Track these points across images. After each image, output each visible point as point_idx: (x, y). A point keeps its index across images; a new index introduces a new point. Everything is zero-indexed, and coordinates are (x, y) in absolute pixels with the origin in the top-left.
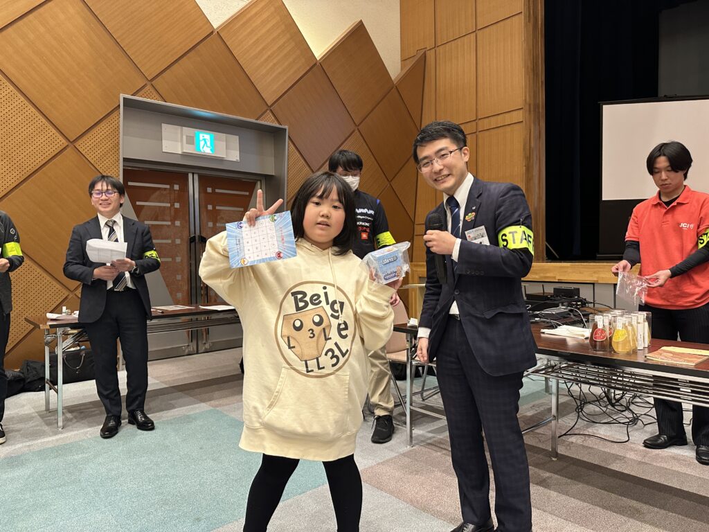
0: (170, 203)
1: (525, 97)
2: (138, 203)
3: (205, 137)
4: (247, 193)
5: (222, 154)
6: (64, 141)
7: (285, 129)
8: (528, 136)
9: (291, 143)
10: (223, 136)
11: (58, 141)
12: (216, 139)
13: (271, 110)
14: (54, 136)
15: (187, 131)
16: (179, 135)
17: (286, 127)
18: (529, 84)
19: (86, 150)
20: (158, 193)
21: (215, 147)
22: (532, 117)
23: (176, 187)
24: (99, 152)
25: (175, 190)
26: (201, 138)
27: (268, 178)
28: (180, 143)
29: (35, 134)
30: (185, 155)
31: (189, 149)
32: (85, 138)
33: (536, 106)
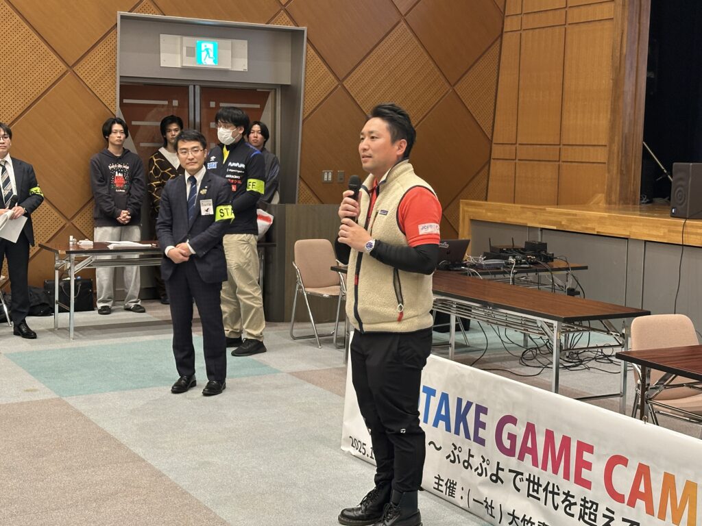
2: (134, 123)
3: (207, 47)
4: (258, 106)
5: (227, 66)
6: (64, 66)
7: (303, 31)
8: (619, 39)
9: (310, 47)
10: (228, 43)
11: (58, 66)
12: (219, 48)
13: (286, 11)
14: (54, 62)
15: (188, 41)
16: (179, 46)
17: (305, 28)
19: (84, 75)
20: (154, 111)
21: (218, 58)
22: (626, 14)
23: (175, 103)
24: (96, 75)
25: (173, 107)
26: (203, 48)
27: (285, 88)
28: (179, 56)
29: (37, 61)
30: (184, 69)
31: (189, 63)
32: (82, 62)
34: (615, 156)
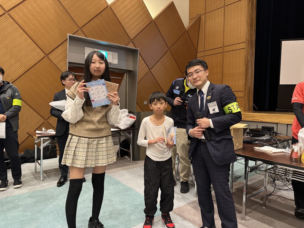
1: (247, 37)
4: (120, 78)
5: (110, 61)
6: (43, 54)
8: (247, 55)
9: (141, 57)
10: (111, 53)
11: (41, 54)
12: (108, 54)
13: (132, 42)
14: (39, 52)
17: (138, 49)
18: (249, 31)
19: (53, 59)
22: (249, 46)
24: (58, 59)
27: (129, 72)
29: (31, 51)
32: (52, 53)
33: (251, 41)
34: (247, 94)
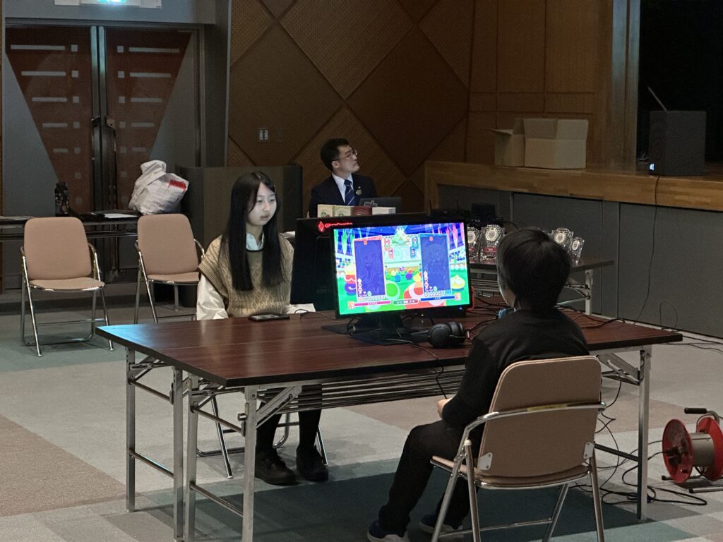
0: (65, 71)
2: (25, 73)
20: (49, 58)
23: (74, 48)
25: (72, 53)
27: (208, 28)
30: (83, 7)
34: (605, 105)
